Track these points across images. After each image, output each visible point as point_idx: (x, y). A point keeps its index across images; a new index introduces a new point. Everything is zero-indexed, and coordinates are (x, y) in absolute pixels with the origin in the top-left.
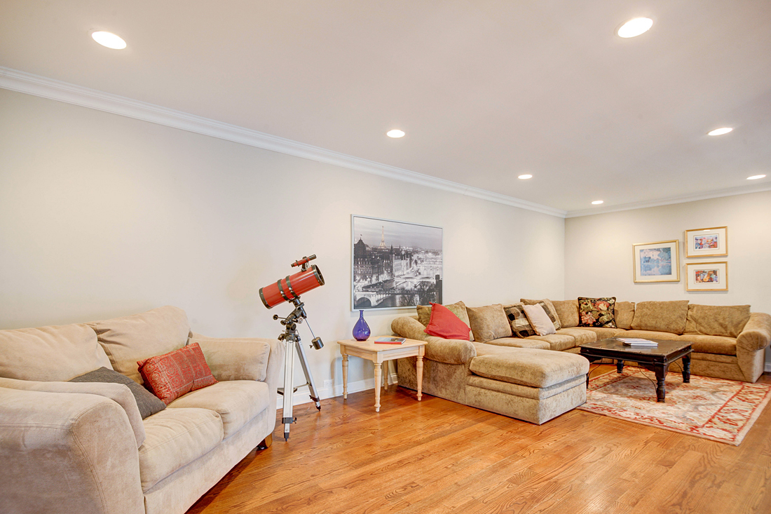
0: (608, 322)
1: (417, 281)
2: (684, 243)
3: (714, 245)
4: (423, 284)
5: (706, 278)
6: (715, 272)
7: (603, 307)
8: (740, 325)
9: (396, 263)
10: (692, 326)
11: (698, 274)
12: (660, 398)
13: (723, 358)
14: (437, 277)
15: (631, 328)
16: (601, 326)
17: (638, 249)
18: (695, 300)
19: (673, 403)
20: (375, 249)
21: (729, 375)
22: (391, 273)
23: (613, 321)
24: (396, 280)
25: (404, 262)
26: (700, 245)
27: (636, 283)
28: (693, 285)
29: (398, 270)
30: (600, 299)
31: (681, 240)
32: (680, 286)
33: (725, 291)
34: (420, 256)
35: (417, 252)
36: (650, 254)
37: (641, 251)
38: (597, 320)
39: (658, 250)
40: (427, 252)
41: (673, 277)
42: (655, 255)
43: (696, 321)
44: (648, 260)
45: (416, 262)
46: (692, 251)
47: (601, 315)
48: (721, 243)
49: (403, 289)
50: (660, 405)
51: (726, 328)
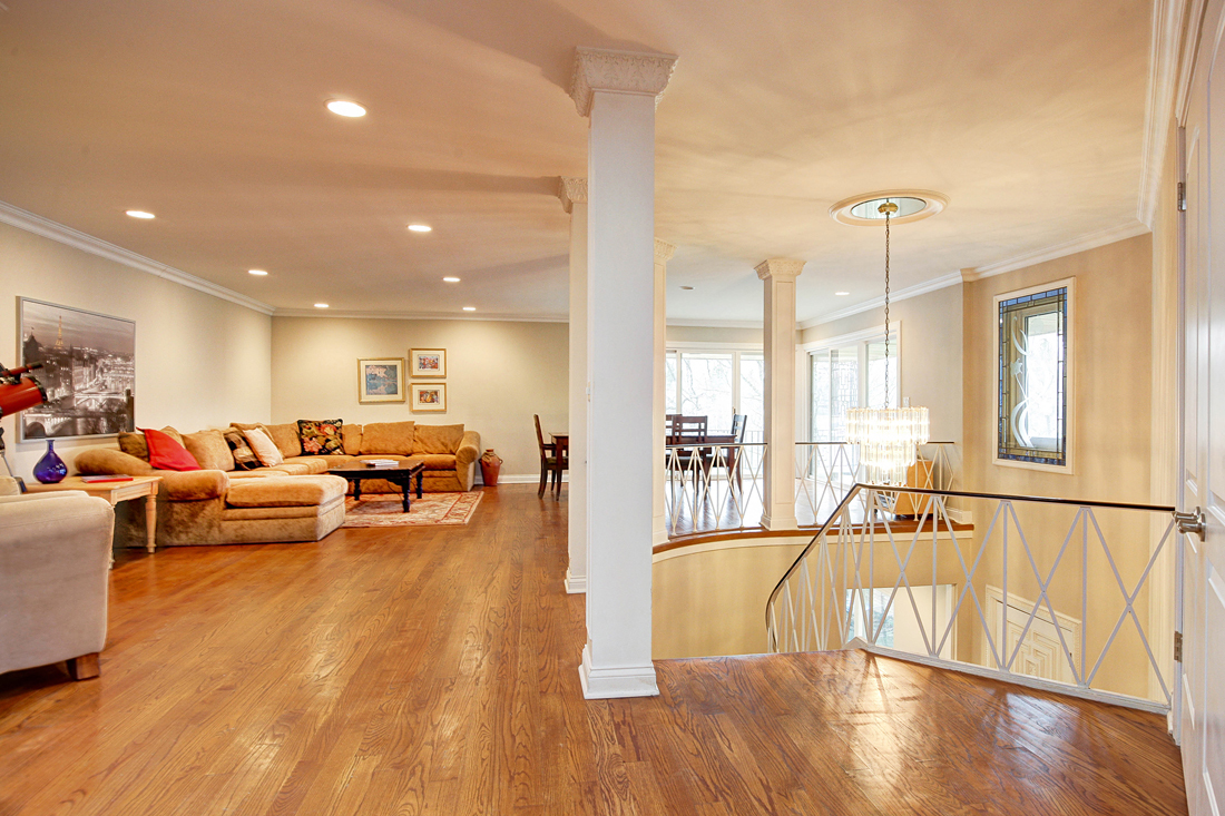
0: (335, 449)
1: (102, 398)
2: (410, 361)
3: (435, 366)
4: (111, 402)
5: (428, 398)
6: (436, 393)
7: (329, 430)
8: (457, 443)
9: (77, 370)
10: (418, 447)
11: (422, 394)
12: (406, 510)
13: (447, 473)
14: (128, 392)
15: (360, 454)
16: (329, 452)
17: (363, 364)
18: (420, 420)
19: (416, 512)
20: (50, 351)
21: (451, 488)
22: (71, 387)
23: (341, 447)
24: (77, 396)
25: (86, 371)
26: (423, 365)
27: (361, 403)
28: (418, 405)
29: (79, 381)
30: (325, 422)
31: (407, 358)
32: (405, 407)
33: (444, 411)
34: (107, 362)
35: (104, 356)
36: (377, 371)
37: (367, 366)
38: (324, 447)
39: (384, 367)
40: (115, 357)
41: (399, 397)
42: (381, 372)
43: (422, 441)
44: (374, 377)
45: (102, 371)
46: (416, 371)
47: (328, 440)
48: (441, 364)
49: (86, 409)
50: (406, 515)
51: (446, 446)
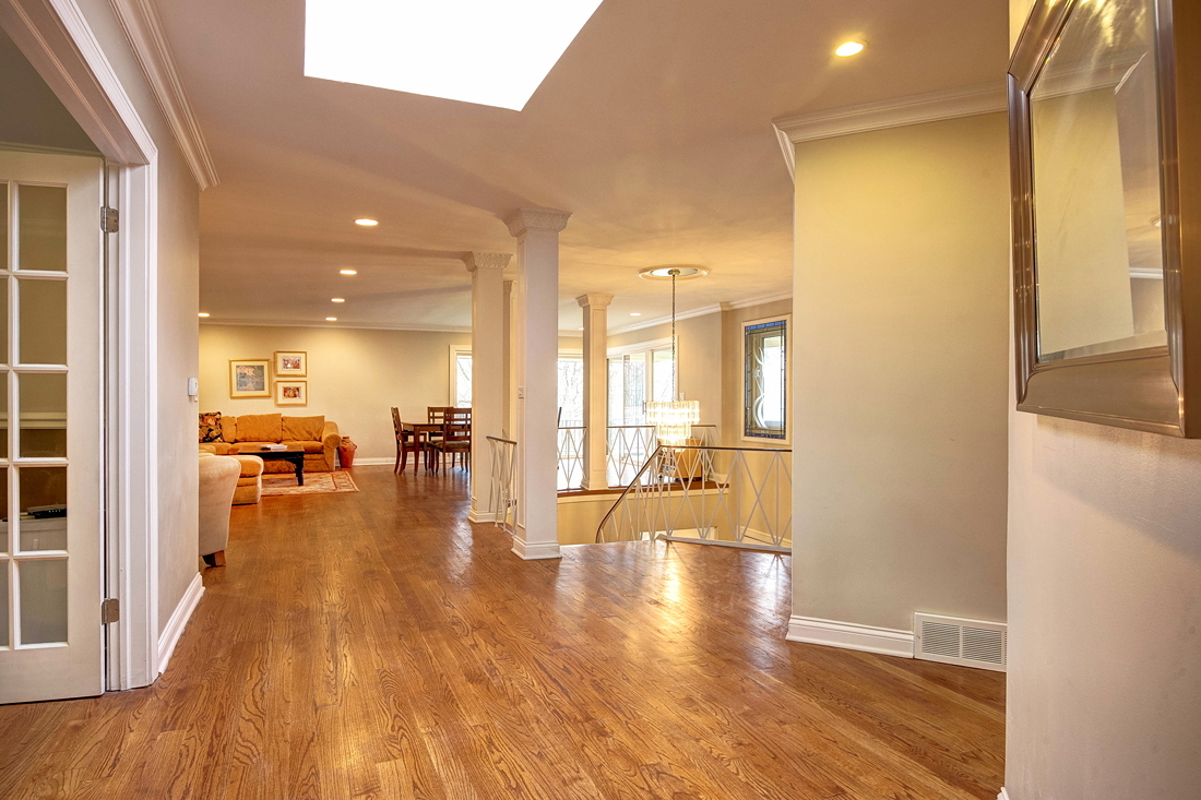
0: (217, 437)
2: (275, 362)
3: (297, 366)
5: (291, 393)
6: (298, 389)
7: (211, 421)
8: (320, 431)
10: (287, 435)
11: (286, 390)
12: (301, 483)
13: (316, 456)
15: (236, 441)
16: (211, 440)
17: (234, 365)
18: (286, 413)
21: (319, 469)
23: (220, 435)
26: (287, 366)
27: (232, 398)
28: (281, 400)
30: (207, 415)
31: (272, 360)
32: (271, 401)
33: (305, 405)
36: (246, 371)
37: (238, 367)
38: (207, 435)
39: (253, 367)
41: (266, 393)
42: (250, 372)
43: (289, 430)
44: (243, 376)
46: (281, 371)
47: (210, 430)
48: (303, 364)
50: (301, 487)
51: (311, 434)
